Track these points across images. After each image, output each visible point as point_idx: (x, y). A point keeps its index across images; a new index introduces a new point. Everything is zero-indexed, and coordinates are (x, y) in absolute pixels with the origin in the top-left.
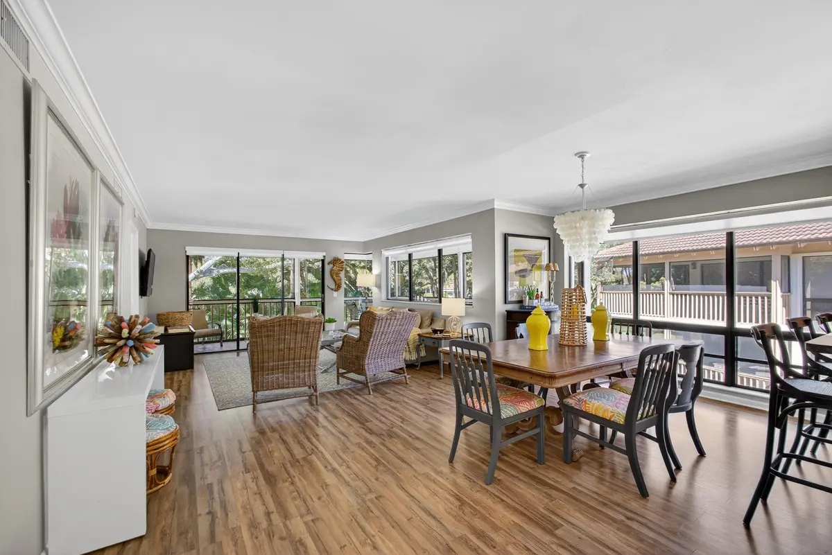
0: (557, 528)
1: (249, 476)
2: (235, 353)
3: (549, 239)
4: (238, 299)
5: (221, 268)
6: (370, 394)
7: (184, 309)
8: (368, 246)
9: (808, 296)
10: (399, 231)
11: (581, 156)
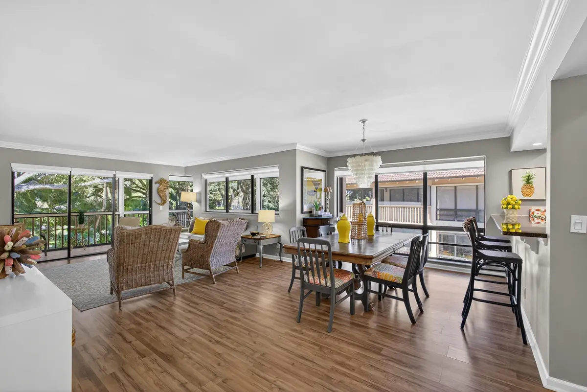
0: (381, 351)
1: (146, 360)
2: (66, 261)
3: (325, 171)
4: (70, 213)
5: (31, 184)
6: (214, 283)
7: (9, 222)
8: (187, 170)
9: (438, 208)
10: (215, 161)
11: (364, 121)
